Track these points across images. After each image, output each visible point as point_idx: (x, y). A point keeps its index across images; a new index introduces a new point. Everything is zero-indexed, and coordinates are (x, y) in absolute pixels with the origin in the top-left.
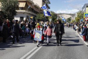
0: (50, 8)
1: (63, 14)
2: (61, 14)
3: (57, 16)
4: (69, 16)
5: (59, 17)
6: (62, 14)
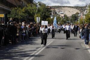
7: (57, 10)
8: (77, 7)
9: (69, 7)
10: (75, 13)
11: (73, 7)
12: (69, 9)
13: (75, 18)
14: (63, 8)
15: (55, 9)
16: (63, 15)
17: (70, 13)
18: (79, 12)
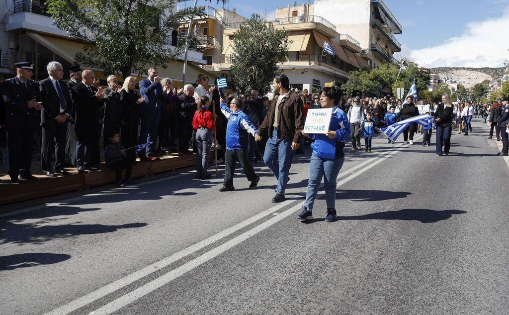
0: (399, 50)
1: (457, 69)
2: (446, 70)
3: (429, 78)
4: (481, 78)
5: (439, 81)
6: (450, 69)
7: (442, 76)
8: (485, 70)
9: (468, 69)
10: (480, 82)
11: (476, 70)
12: (468, 72)
13: (481, 90)
14: (455, 72)
15: (440, 75)
16: (455, 86)
17: (470, 81)
18: (491, 79)
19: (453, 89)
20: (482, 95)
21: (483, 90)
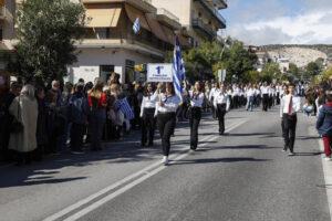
0: (224, 27)
1: (289, 46)
2: (277, 47)
3: (256, 57)
4: (314, 56)
5: (269, 60)
6: (283, 46)
7: (272, 54)
8: (320, 47)
9: (301, 46)
10: (314, 59)
11: (310, 47)
12: (301, 50)
13: (314, 68)
14: (287, 49)
16: (287, 65)
17: (302, 60)
18: (325, 56)
19: (285, 69)
20: (315, 74)
21: (317, 68)
